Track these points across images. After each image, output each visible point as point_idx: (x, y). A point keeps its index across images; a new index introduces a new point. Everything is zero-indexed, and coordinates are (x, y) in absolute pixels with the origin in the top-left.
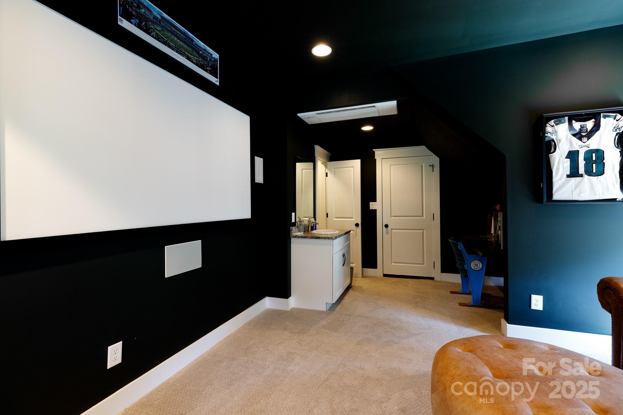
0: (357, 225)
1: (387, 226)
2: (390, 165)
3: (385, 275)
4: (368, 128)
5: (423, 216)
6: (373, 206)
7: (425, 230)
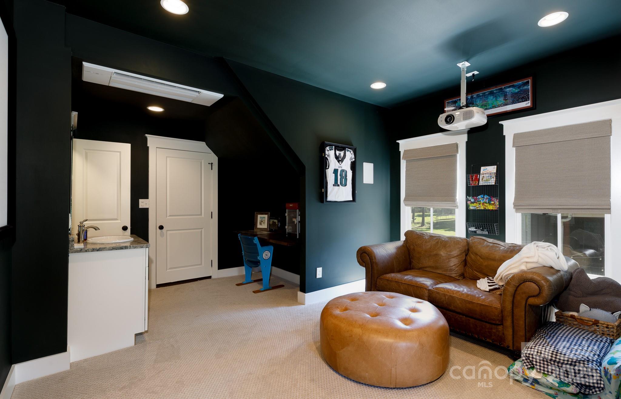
0: (125, 228)
1: (161, 228)
2: (167, 157)
3: (158, 286)
4: (156, 109)
5: (201, 214)
6: (143, 203)
7: (203, 229)
